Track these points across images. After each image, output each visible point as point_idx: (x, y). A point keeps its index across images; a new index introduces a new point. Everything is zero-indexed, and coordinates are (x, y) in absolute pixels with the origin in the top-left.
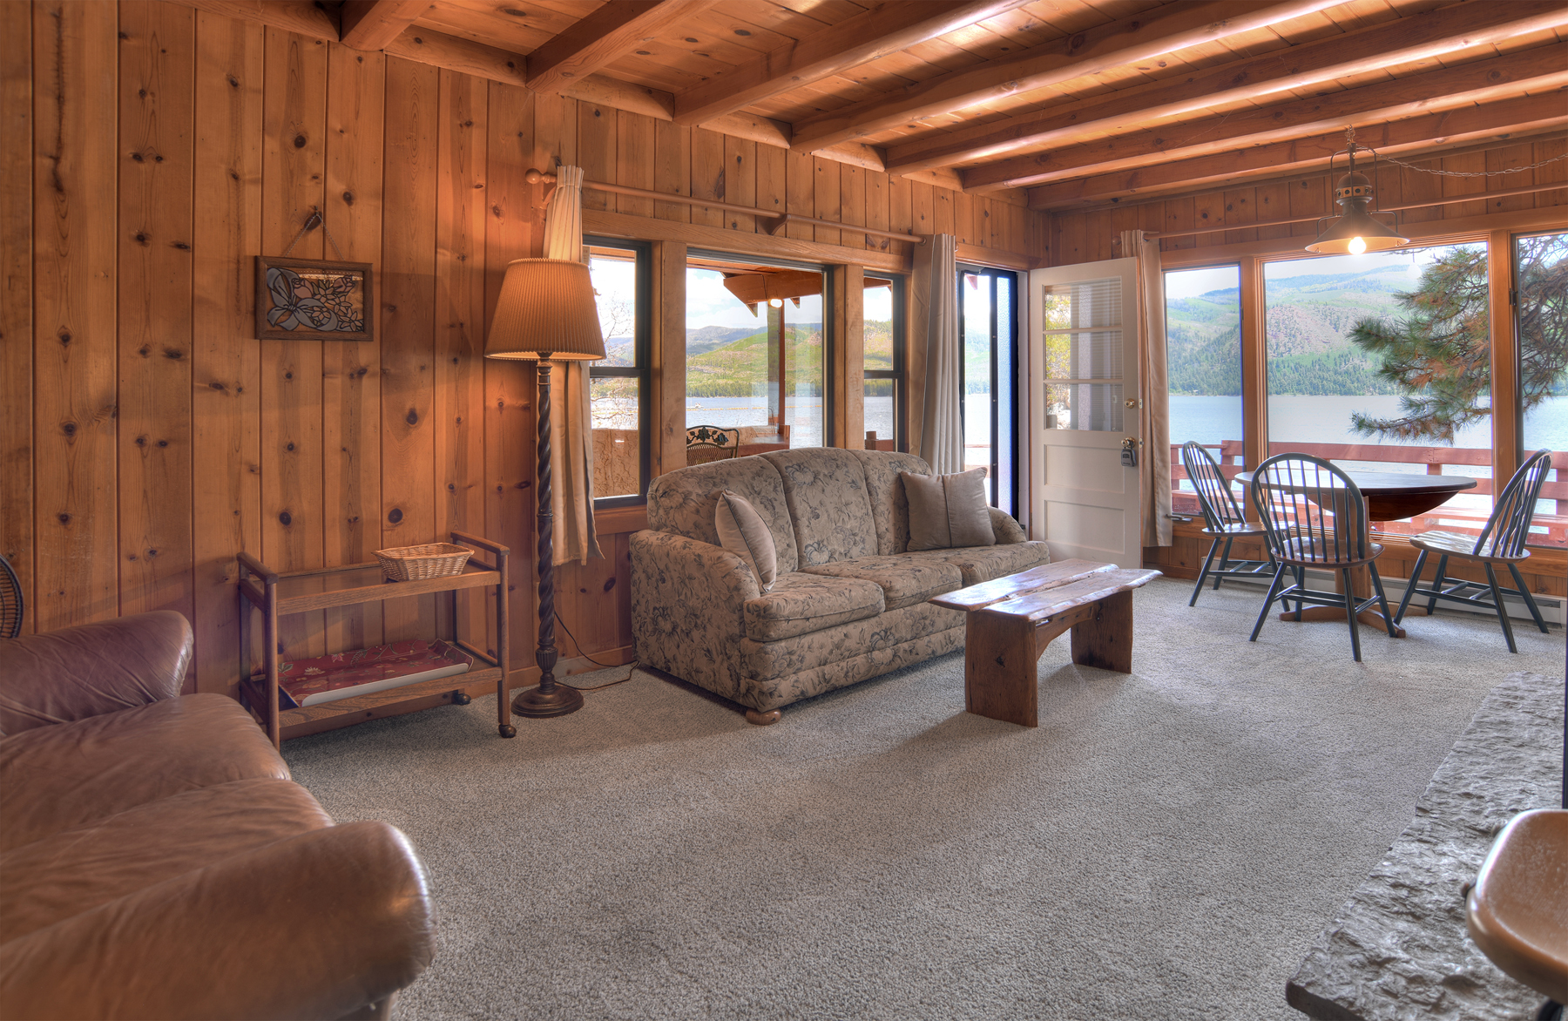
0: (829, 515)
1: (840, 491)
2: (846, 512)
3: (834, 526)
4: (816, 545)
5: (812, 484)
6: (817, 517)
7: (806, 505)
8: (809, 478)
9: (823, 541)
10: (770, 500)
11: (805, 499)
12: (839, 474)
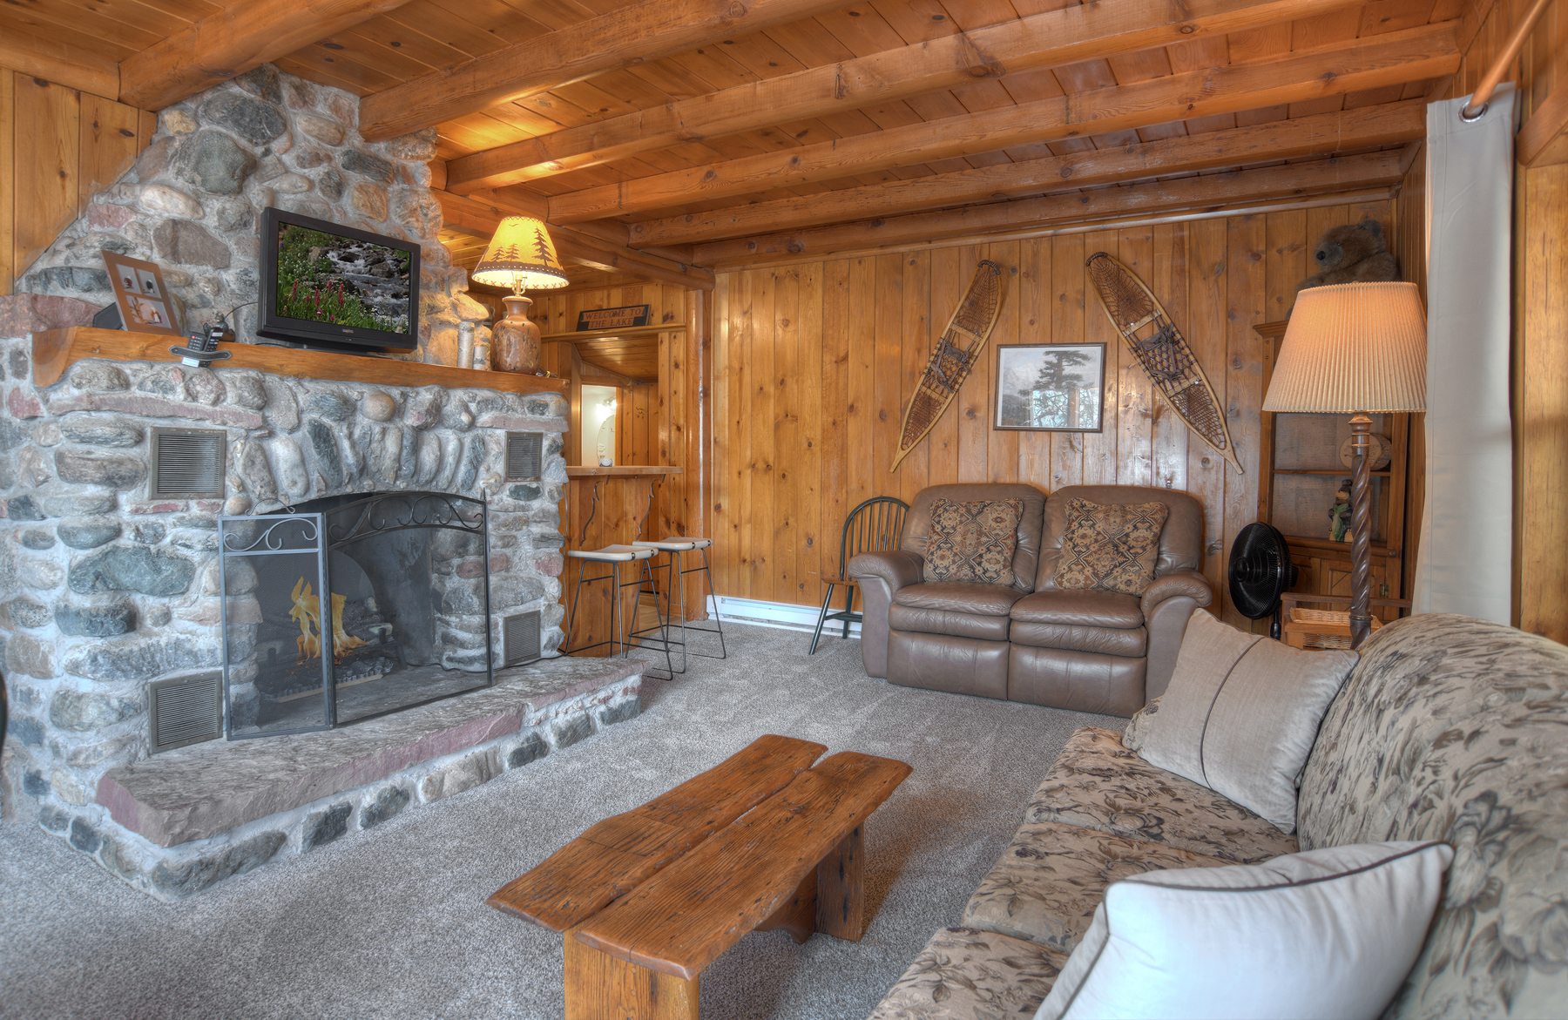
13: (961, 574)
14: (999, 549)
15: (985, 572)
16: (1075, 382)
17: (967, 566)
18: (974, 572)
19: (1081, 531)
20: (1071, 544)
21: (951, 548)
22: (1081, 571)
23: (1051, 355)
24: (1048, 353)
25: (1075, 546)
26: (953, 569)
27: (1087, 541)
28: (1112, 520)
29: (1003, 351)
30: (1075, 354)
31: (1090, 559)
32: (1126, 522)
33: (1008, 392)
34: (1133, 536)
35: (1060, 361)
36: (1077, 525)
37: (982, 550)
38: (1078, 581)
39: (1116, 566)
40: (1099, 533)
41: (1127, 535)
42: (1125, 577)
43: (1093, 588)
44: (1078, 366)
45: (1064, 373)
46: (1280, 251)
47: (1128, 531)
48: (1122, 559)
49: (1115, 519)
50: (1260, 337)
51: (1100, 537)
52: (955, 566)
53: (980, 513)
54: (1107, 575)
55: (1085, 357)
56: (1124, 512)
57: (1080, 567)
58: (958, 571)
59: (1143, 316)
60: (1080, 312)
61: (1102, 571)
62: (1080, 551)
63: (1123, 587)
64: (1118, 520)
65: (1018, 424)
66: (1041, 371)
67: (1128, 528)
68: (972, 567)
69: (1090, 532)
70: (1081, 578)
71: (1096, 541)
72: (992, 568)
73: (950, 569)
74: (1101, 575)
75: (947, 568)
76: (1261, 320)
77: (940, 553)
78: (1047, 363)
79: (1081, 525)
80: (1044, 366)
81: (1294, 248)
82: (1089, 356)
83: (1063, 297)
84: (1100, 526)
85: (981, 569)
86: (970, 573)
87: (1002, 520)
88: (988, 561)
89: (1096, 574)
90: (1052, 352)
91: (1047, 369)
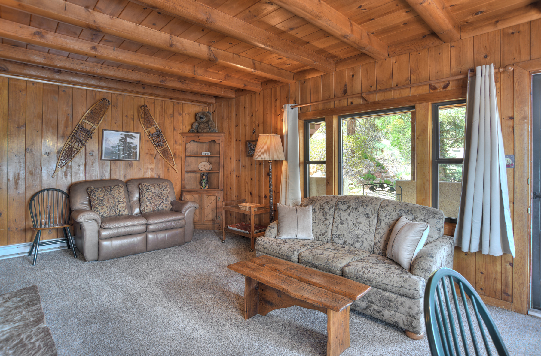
0: (348, 225)
1: (358, 217)
2: (357, 226)
3: (349, 231)
4: (337, 235)
5: (345, 210)
6: (342, 224)
7: (339, 218)
8: (345, 207)
9: (341, 235)
10: (326, 213)
11: (340, 216)
12: (361, 209)
13: (111, 214)
14: (122, 202)
15: (120, 211)
16: (131, 144)
17: (113, 210)
18: (116, 212)
19: (147, 193)
20: (145, 198)
21: (104, 205)
22: (151, 205)
23: (123, 135)
24: (122, 134)
25: (147, 198)
26: (108, 213)
27: (150, 196)
28: (156, 189)
29: (105, 132)
30: (131, 135)
31: (153, 201)
32: (160, 189)
33: (107, 147)
34: (163, 193)
35: (126, 137)
36: (146, 191)
37: (117, 204)
38: (150, 209)
39: (161, 203)
40: (153, 193)
41: (161, 193)
42: (165, 205)
43: (155, 211)
44: (132, 139)
45: (127, 141)
46: (185, 114)
47: (161, 191)
48: (163, 200)
49: (157, 188)
50: (181, 136)
51: (154, 194)
52: (108, 211)
53: (111, 191)
54: (159, 206)
55: (134, 137)
56: (159, 186)
57: (150, 204)
58: (110, 213)
59: (152, 126)
60: (132, 122)
61: (158, 205)
62: (149, 200)
63: (165, 208)
64: (158, 188)
65: (111, 158)
66: (119, 140)
67: (161, 190)
68: (115, 210)
69: (150, 193)
70: (152, 208)
71: (153, 196)
72: (122, 209)
73: (106, 212)
74: (158, 206)
75: (105, 213)
76: (181, 132)
77: (100, 207)
78: (121, 137)
79: (147, 191)
80: (120, 138)
81: (188, 114)
82: (136, 136)
83: (127, 116)
84: (153, 191)
85: (118, 210)
86: (114, 213)
87: (120, 193)
88: (120, 207)
89: (156, 206)
90: (123, 134)
91: (121, 139)
